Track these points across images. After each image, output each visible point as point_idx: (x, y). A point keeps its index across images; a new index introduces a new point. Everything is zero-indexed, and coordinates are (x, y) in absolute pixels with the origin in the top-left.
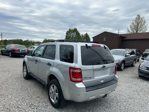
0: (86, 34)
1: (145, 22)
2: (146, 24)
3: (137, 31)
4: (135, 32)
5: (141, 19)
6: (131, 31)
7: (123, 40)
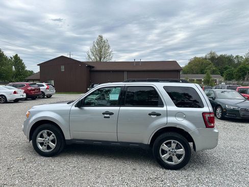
0: (16, 57)
1: (109, 47)
2: (110, 50)
3: (101, 59)
4: (98, 59)
5: (104, 42)
6: (93, 57)
7: (91, 71)
